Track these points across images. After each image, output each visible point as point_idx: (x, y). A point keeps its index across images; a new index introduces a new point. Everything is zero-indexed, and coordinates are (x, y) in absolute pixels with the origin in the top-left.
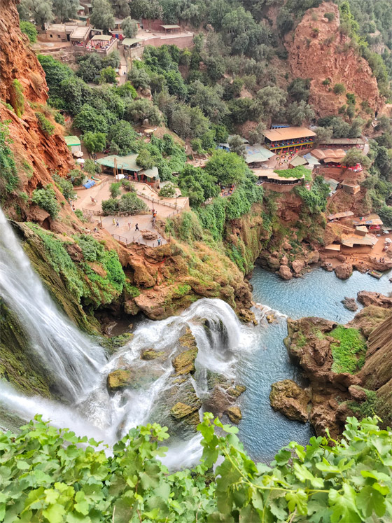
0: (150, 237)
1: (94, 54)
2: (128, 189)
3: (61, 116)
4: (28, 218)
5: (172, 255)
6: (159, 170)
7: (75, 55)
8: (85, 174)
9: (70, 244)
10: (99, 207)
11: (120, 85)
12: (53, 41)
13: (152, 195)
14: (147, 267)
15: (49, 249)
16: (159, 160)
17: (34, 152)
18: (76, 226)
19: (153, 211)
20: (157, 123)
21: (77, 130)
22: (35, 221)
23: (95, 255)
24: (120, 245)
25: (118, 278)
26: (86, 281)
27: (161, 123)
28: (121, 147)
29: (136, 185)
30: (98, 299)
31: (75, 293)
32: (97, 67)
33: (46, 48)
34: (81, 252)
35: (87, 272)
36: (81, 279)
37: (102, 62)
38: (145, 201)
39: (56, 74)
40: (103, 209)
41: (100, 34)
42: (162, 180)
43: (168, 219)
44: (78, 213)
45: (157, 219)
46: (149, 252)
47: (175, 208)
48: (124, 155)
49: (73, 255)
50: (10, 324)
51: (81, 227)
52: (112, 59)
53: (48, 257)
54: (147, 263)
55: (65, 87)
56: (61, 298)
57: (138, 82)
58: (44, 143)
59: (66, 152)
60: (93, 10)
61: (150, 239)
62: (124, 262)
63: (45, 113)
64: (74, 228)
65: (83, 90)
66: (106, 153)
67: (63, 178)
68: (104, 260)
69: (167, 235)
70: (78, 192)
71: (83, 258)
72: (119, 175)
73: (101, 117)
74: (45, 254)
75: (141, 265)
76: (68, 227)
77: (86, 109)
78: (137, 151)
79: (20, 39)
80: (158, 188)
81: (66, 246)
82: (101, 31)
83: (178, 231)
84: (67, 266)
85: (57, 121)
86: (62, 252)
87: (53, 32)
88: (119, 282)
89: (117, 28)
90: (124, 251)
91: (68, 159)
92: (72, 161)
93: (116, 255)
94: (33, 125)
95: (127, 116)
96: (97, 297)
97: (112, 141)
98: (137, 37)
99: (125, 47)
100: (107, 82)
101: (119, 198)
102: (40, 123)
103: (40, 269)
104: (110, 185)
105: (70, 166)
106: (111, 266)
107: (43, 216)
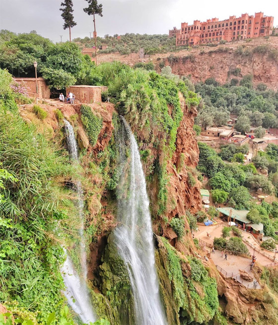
0: (246, 278)
1: (232, 145)
2: (236, 234)
3: (202, 177)
4: (164, 235)
5: (263, 302)
6: (264, 227)
7: (220, 144)
8: (207, 215)
9: (184, 262)
10: (211, 241)
11: (245, 164)
12: (209, 136)
13: (255, 245)
14: (239, 304)
15: (170, 261)
16: (265, 219)
17: (180, 194)
18: (192, 250)
19: (254, 257)
20: (269, 192)
21: (209, 187)
22: (167, 238)
23: (200, 277)
24: (220, 276)
25: (212, 303)
26: (188, 296)
27: (272, 193)
28: (237, 203)
29: (243, 233)
30: (192, 315)
31: (177, 302)
32: (232, 152)
33: (204, 139)
34: (190, 271)
35: (190, 288)
36: (185, 292)
37: (236, 150)
38: (248, 248)
39: (205, 153)
40: (214, 244)
41: (239, 134)
42: (265, 235)
43: (265, 267)
44: (196, 241)
45: (256, 265)
46: (243, 291)
47: (273, 261)
48: (238, 209)
49: (184, 271)
50: (129, 307)
51: (195, 252)
52: (244, 149)
53: (168, 266)
54: (239, 300)
55: (209, 161)
56: (167, 302)
57: (260, 164)
58: (187, 191)
59: (199, 199)
60: (238, 122)
61: (246, 280)
62: (220, 291)
63: (193, 173)
64: (190, 251)
65: (220, 164)
66: (225, 205)
67: (192, 215)
68: (205, 284)
69: (262, 282)
70: (199, 226)
71: (190, 276)
72: (232, 222)
73: (227, 182)
74: (166, 263)
75: (234, 300)
76: (186, 249)
77: (219, 175)
78: (249, 209)
79: (191, 133)
80: (261, 240)
81: (181, 262)
82: (240, 133)
83: (273, 281)
84: (178, 278)
85: (199, 179)
86: (177, 266)
87: (210, 131)
88: (212, 307)
89: (251, 132)
90: (223, 282)
91: (199, 203)
92: (201, 205)
93: (215, 283)
94: (184, 179)
95: (247, 184)
96: (192, 313)
97: (232, 198)
98: (264, 137)
99: (254, 143)
100: (237, 161)
101: (227, 239)
102: (188, 178)
103: (160, 273)
104: (223, 228)
105: (199, 209)
106: (210, 291)
107: (173, 236)
